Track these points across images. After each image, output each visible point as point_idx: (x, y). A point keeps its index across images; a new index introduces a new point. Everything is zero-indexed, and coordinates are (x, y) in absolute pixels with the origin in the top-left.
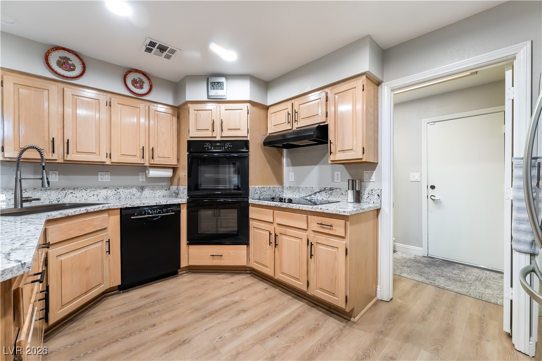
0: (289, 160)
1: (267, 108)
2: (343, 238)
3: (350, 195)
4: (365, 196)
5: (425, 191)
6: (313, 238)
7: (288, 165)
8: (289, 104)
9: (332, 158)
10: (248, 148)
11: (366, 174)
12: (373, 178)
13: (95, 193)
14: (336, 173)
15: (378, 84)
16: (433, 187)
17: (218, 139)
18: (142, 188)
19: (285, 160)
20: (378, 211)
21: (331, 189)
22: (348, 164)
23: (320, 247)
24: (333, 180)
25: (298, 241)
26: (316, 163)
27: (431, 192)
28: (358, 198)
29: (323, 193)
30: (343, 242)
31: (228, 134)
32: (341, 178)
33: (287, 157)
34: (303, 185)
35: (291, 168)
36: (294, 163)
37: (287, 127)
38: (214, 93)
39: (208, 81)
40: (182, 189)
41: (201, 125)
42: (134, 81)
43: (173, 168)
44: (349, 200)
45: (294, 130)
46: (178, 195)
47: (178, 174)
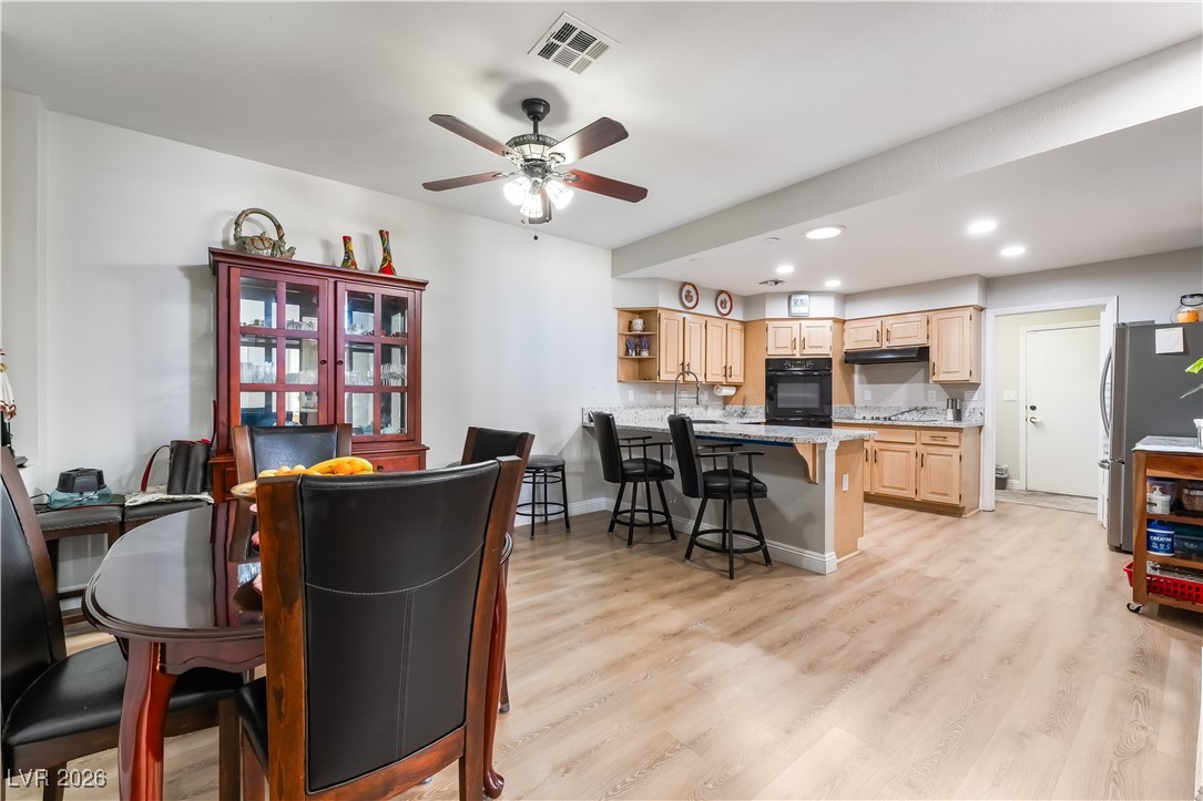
0: (863, 377)
1: (844, 321)
2: (957, 447)
3: (950, 414)
4: (966, 415)
5: (1023, 413)
6: (923, 450)
7: (861, 382)
8: (878, 322)
9: (935, 378)
10: (831, 366)
11: (967, 394)
12: (976, 397)
14: (930, 392)
15: (982, 309)
16: (1033, 408)
17: (798, 356)
18: (706, 408)
19: (856, 377)
20: (981, 428)
21: (924, 408)
22: (945, 385)
23: (932, 457)
24: (926, 399)
25: (904, 454)
26: (903, 382)
27: (1031, 413)
28: (958, 416)
29: (914, 413)
30: (958, 450)
31: (810, 352)
32: (937, 398)
33: (860, 373)
34: (885, 404)
35: (867, 386)
36: (871, 380)
37: (875, 345)
38: (796, 310)
39: (790, 298)
40: (754, 407)
41: (781, 343)
42: (722, 303)
43: (738, 387)
44: (947, 419)
45: (884, 347)
46: (744, 414)
47: (742, 392)
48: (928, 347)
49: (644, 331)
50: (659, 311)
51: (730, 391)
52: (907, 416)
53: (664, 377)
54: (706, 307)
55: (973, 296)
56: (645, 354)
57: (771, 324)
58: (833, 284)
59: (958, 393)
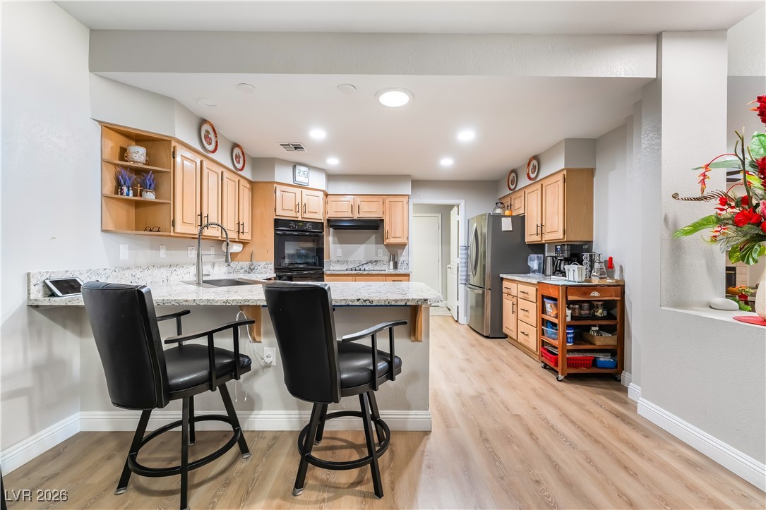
0: (336, 239)
1: (327, 195)
3: (391, 265)
4: (399, 265)
7: (334, 243)
8: (353, 199)
9: (388, 241)
10: (322, 229)
11: (400, 252)
12: (404, 253)
13: (188, 270)
17: (300, 219)
18: (213, 264)
19: (331, 239)
21: (376, 261)
22: (389, 246)
24: (377, 255)
26: (362, 243)
28: (396, 267)
29: (370, 264)
31: (308, 216)
32: (382, 253)
33: (333, 236)
34: (351, 259)
35: (338, 245)
37: (348, 215)
38: (300, 179)
39: (294, 168)
40: (263, 264)
41: (286, 205)
42: (237, 157)
43: (244, 243)
44: (390, 269)
45: (355, 218)
46: (252, 270)
47: (249, 249)
48: (383, 220)
49: (147, 163)
50: (173, 144)
51: (236, 248)
52: (366, 267)
53: (180, 228)
54: (222, 157)
55: (407, 189)
56: (150, 196)
57: (279, 188)
58: (333, 162)
59: (395, 251)
